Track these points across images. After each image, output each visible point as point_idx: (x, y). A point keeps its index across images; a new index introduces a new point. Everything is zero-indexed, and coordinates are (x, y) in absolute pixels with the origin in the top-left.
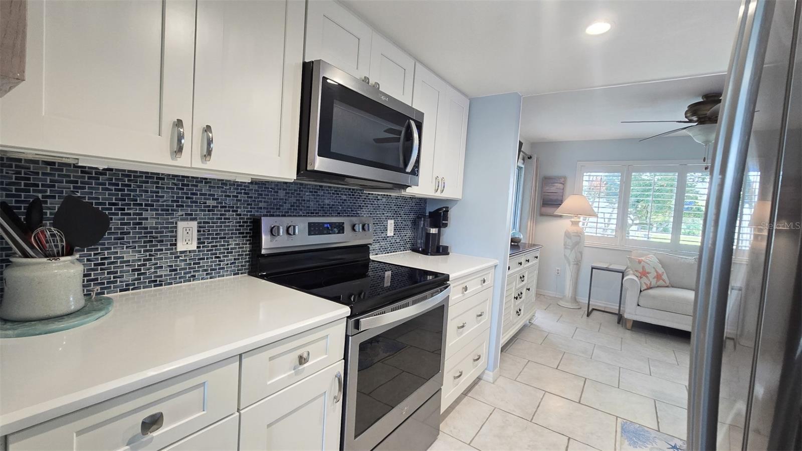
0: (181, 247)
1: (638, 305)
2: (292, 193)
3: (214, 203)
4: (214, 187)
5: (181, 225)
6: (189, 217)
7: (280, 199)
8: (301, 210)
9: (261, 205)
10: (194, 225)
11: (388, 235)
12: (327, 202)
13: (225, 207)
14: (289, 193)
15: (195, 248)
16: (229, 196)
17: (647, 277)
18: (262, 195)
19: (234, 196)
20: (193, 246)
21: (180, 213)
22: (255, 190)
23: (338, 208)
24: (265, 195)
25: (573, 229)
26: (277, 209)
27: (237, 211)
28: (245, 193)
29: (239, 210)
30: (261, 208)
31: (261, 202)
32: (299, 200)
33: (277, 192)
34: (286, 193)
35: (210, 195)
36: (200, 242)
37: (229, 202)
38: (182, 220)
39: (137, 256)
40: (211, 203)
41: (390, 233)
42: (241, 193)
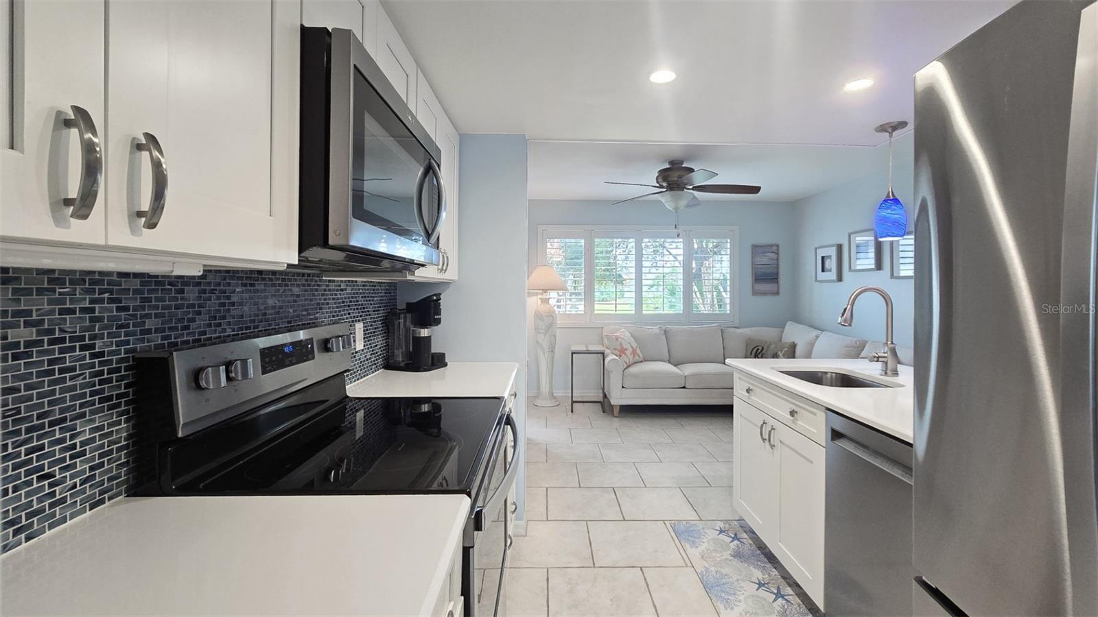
1: (623, 387)
2: (212, 292)
3: (31, 334)
4: (28, 292)
7: (189, 306)
9: (149, 324)
11: (357, 350)
12: (270, 302)
13: (62, 340)
14: (204, 291)
16: (72, 311)
17: (625, 354)
18: (149, 300)
19: (83, 310)
22: (136, 292)
23: (289, 312)
24: (157, 299)
25: (543, 308)
27: (93, 347)
28: (111, 301)
29: (98, 343)
30: (149, 331)
31: (148, 316)
32: (223, 305)
33: (182, 291)
35: (17, 314)
37: (72, 326)
40: (23, 334)
41: (360, 345)
42: (101, 301)
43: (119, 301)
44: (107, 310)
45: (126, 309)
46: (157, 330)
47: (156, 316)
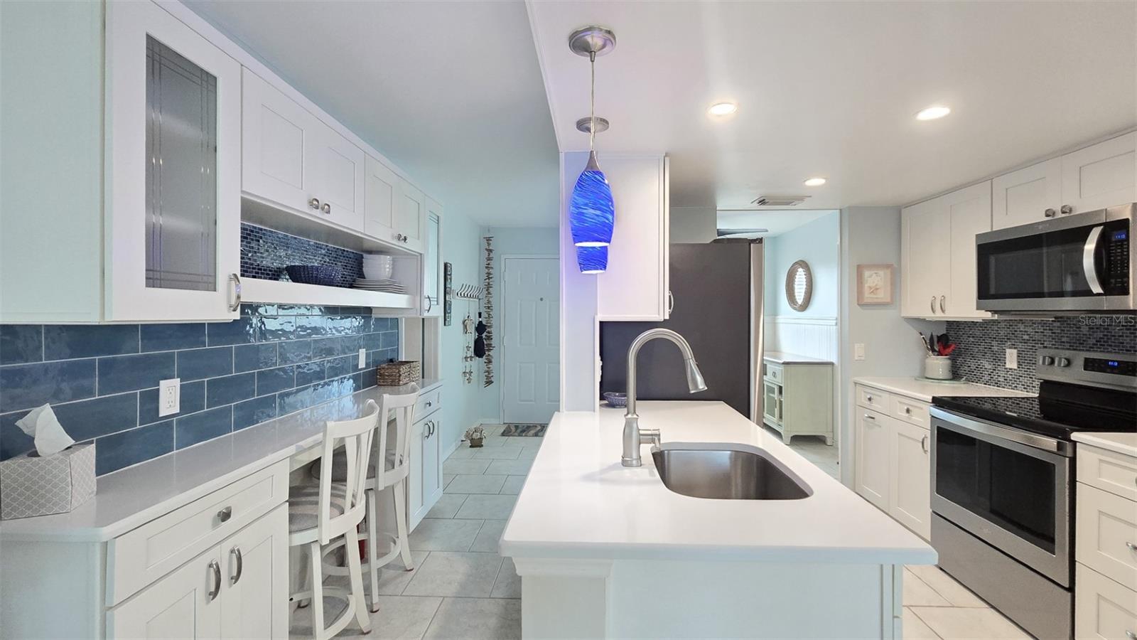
0: (1008, 366)
5: (1008, 351)
6: (1013, 346)
7: (1083, 335)
8: (1111, 346)
10: (1015, 351)
13: (1035, 340)
15: (1016, 368)
16: (1038, 332)
18: (1064, 331)
19: (1041, 332)
20: (1015, 366)
21: (1009, 343)
22: (1058, 327)
24: (1068, 331)
26: (1080, 344)
28: (1050, 330)
29: (1045, 343)
30: (1064, 342)
31: (1064, 337)
34: (1090, 328)
35: (1025, 331)
36: (1019, 364)
37: (1037, 337)
38: (1010, 348)
39: (990, 367)
40: (1026, 337)
42: (1046, 330)
43: (1052, 330)
44: (1048, 333)
45: (1054, 333)
46: (1067, 342)
47: (1067, 337)
